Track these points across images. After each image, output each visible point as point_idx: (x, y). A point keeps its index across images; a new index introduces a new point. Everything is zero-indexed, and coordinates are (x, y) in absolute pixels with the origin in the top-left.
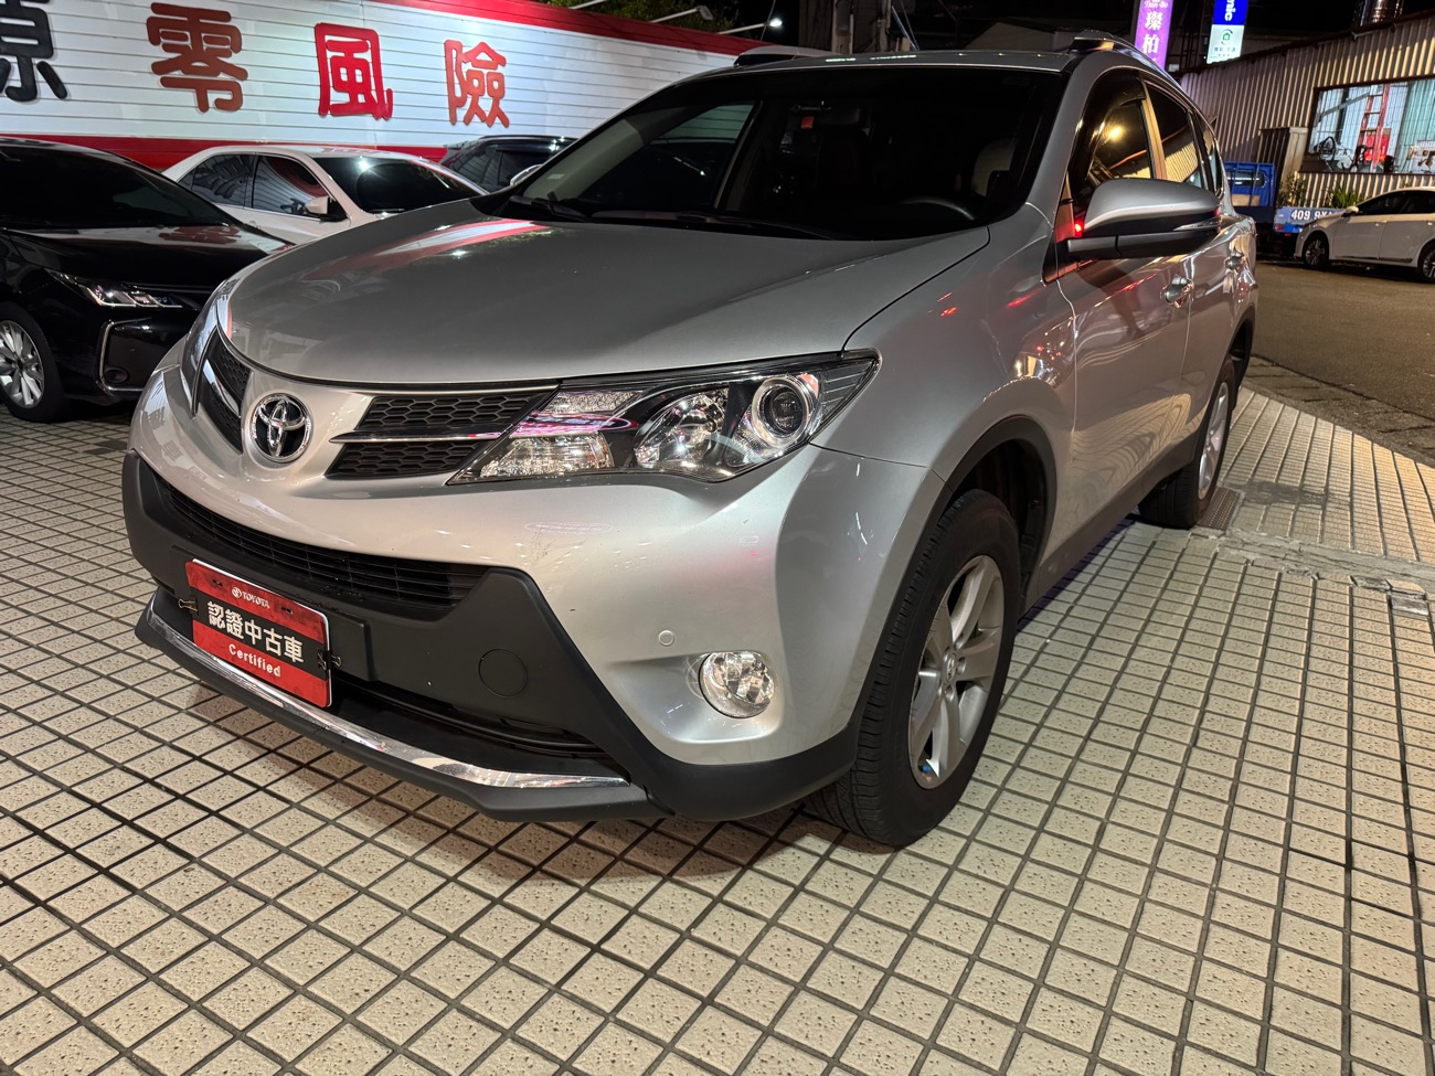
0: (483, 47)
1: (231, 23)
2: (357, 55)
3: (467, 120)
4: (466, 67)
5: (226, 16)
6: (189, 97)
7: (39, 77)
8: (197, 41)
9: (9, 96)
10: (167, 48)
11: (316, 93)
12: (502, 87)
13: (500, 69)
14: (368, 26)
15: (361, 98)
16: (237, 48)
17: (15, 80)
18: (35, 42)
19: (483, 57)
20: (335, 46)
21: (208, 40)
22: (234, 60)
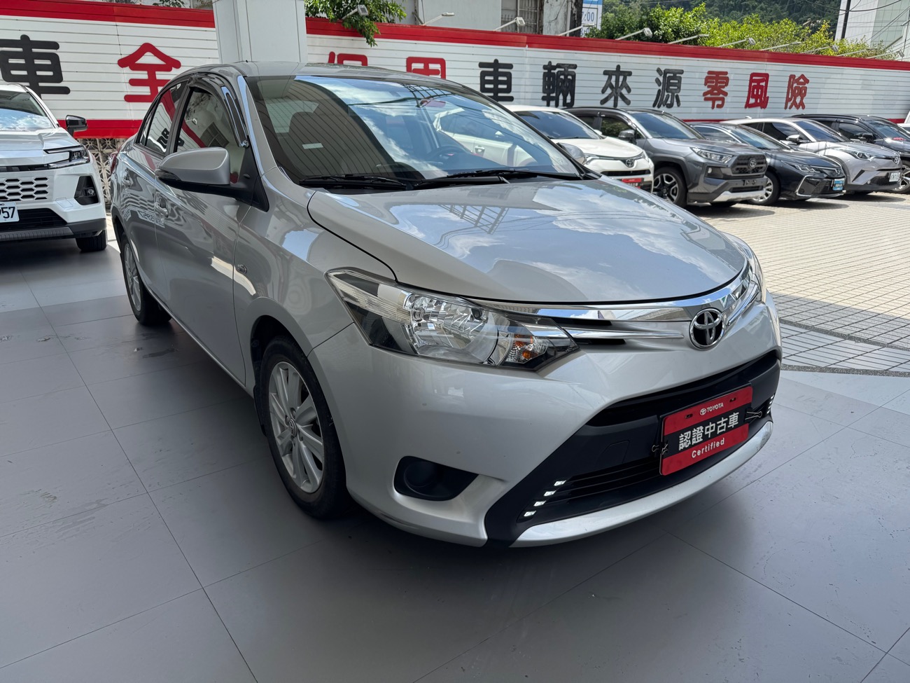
0: (802, 76)
1: (727, 76)
2: (761, 84)
3: (790, 108)
4: (795, 85)
5: (726, 73)
6: (710, 103)
7: (675, 100)
8: (716, 84)
9: (667, 107)
10: (709, 87)
11: (745, 100)
12: (805, 92)
13: (806, 85)
14: (767, 72)
15: (758, 101)
16: (727, 85)
17: (669, 102)
18: (676, 88)
19: (802, 80)
20: (755, 81)
21: (720, 83)
22: (725, 89)
